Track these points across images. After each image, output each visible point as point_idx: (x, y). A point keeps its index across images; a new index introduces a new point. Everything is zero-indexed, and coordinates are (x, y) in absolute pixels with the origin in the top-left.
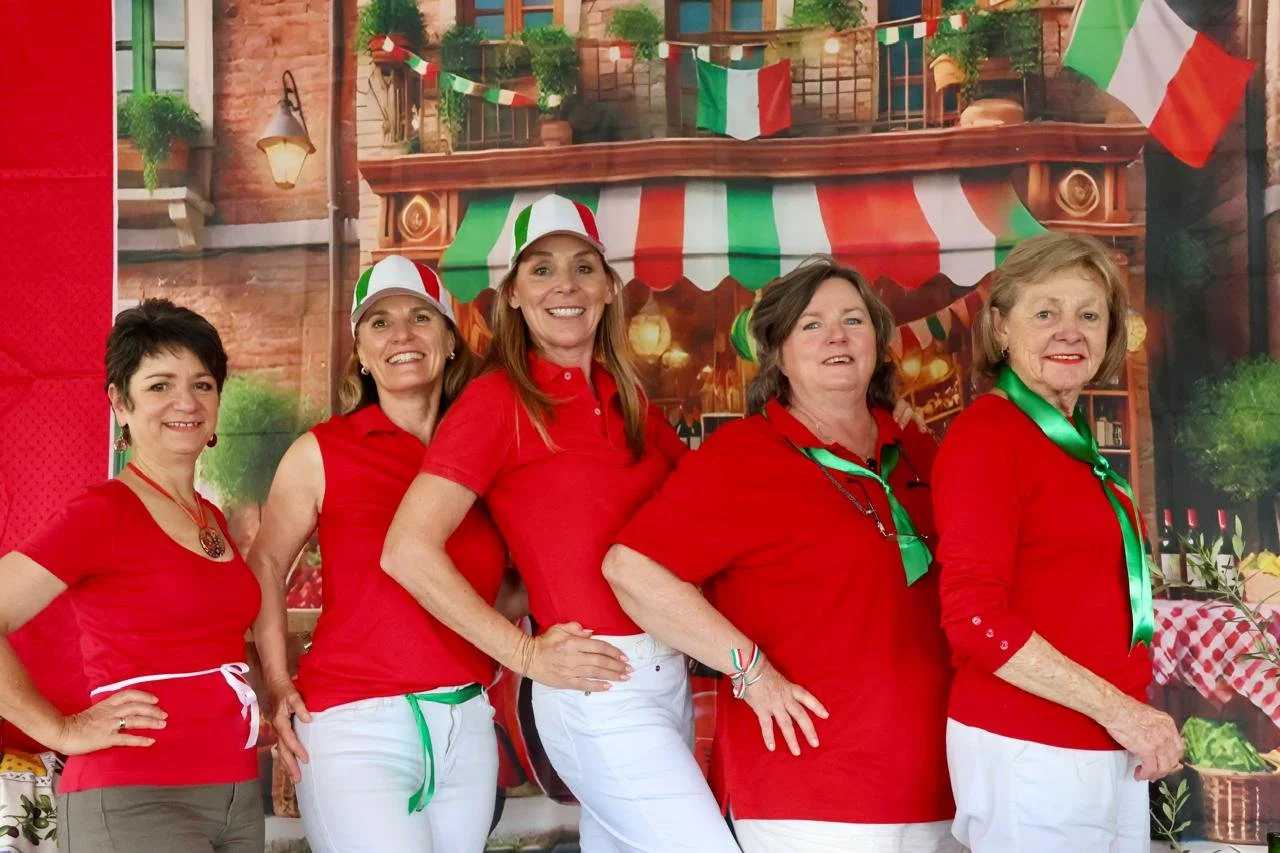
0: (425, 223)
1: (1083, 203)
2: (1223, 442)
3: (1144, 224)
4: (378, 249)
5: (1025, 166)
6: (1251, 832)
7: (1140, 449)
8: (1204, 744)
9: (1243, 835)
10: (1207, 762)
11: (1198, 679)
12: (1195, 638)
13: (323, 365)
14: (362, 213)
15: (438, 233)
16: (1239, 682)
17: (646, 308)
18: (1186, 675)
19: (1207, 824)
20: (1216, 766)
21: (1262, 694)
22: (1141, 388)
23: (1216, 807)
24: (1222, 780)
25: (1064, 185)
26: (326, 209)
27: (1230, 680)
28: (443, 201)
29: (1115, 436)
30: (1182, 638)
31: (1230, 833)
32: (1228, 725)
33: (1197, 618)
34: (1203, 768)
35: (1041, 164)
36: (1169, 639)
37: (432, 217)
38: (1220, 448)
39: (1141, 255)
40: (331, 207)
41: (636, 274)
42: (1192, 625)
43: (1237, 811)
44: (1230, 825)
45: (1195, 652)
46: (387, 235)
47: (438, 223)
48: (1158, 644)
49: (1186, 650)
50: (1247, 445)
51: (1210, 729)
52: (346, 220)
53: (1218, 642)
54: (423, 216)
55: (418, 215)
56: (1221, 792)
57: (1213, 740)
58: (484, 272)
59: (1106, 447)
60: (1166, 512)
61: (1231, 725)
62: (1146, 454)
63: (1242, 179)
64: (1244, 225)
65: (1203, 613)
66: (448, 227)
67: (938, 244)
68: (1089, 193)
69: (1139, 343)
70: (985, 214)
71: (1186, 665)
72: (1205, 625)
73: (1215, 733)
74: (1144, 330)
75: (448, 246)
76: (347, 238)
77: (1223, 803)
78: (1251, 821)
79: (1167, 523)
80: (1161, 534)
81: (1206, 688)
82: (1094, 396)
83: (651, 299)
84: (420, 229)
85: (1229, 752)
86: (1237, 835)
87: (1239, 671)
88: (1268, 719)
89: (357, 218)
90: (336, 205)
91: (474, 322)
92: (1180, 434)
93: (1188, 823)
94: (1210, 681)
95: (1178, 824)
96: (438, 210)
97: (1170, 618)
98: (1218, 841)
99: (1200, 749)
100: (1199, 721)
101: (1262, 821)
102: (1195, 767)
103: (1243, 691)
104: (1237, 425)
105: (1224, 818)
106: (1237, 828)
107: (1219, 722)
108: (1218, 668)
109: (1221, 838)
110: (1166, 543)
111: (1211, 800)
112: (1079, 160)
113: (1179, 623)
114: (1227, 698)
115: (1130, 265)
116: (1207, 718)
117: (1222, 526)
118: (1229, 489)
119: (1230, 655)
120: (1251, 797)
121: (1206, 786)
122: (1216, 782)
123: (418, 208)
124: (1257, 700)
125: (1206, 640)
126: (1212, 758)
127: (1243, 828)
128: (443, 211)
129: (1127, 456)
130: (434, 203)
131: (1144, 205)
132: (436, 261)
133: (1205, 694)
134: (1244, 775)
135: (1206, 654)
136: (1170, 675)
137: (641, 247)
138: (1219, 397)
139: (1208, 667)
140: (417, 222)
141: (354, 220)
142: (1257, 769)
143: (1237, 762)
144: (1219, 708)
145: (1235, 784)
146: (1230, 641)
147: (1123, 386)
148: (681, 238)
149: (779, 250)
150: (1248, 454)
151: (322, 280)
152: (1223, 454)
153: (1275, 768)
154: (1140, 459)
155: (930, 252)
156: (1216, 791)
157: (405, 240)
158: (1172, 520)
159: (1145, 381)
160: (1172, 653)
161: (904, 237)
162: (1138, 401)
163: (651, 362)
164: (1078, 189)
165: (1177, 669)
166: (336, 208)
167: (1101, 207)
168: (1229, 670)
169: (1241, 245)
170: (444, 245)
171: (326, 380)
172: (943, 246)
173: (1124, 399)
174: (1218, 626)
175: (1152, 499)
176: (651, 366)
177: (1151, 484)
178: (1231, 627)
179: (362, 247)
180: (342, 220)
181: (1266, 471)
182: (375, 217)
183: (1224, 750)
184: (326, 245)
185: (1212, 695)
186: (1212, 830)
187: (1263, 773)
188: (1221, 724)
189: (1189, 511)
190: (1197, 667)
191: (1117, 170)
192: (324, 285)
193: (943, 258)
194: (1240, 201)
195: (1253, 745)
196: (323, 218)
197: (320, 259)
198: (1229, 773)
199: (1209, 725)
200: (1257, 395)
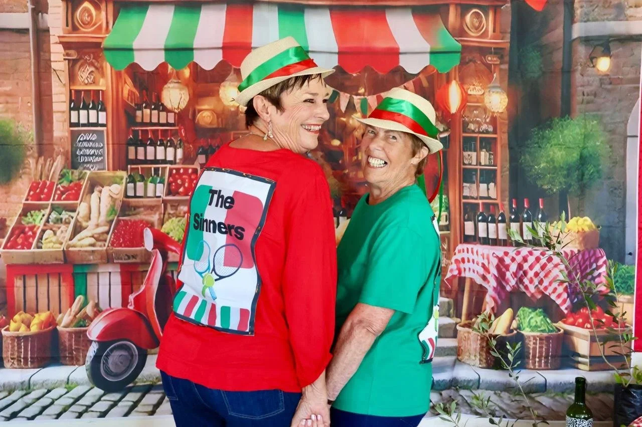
0: (92, 19)
1: (477, 28)
2: (543, 163)
3: (509, 40)
4: (62, 34)
5: (448, 5)
6: (546, 363)
7: (502, 167)
8: (527, 320)
9: (543, 364)
10: (528, 329)
11: (526, 287)
12: (526, 266)
13: (29, 104)
14: (50, 10)
15: (100, 27)
16: (546, 288)
17: (229, 77)
18: (521, 286)
19: (526, 360)
20: (532, 331)
21: (556, 294)
22: (504, 133)
23: (531, 351)
24: (535, 338)
25: (468, 17)
26: (26, 6)
27: (541, 288)
28: (103, 6)
29: (490, 159)
30: (520, 267)
31: (537, 364)
32: (539, 310)
33: (527, 256)
34: (526, 332)
35: (456, 5)
36: (513, 267)
37: (96, 15)
38: (542, 165)
39: (507, 59)
40: (30, 6)
41: (223, 57)
42: (525, 259)
43: (541, 352)
44: (537, 360)
45: (525, 273)
46: (67, 25)
47: (100, 20)
48: (508, 270)
49: (521, 272)
50: (556, 165)
51: (530, 313)
52: (40, 14)
53: (537, 268)
54: (90, 15)
55: (87, 15)
56: (534, 343)
57: (532, 318)
58: (131, 52)
59: (485, 165)
60: (514, 200)
61: (541, 310)
62: (505, 169)
63: (561, 18)
64: (561, 45)
65: (531, 253)
66: (107, 23)
67: (398, 49)
68: (481, 22)
69: (504, 107)
70: (425, 32)
71: (520, 280)
72: (531, 259)
73: (533, 315)
74: (507, 100)
75: (107, 35)
76: (41, 26)
77: (535, 349)
78: (547, 357)
79: (514, 206)
80: (511, 212)
81: (530, 292)
82: (480, 138)
83: (232, 73)
84: (89, 23)
85: (539, 324)
86: (540, 365)
87: (546, 283)
88: (558, 306)
89: (47, 13)
90: (33, 5)
91: (125, 82)
92: (523, 157)
93: (519, 362)
94: (532, 288)
95: (514, 363)
96: (100, 12)
97: (515, 256)
98: (531, 369)
99: (525, 325)
100: (526, 309)
101: (552, 356)
102: (522, 332)
103: (547, 293)
104: (551, 153)
105: (534, 356)
106: (540, 362)
107: (535, 309)
108: (536, 281)
109: (532, 367)
110: (513, 217)
111: (529, 348)
112: (476, 3)
113: (519, 259)
114: (539, 296)
115: (501, 63)
116: (529, 307)
117: (541, 207)
118: (546, 187)
119: (542, 275)
120: (548, 346)
121: (527, 341)
122: (532, 339)
123: (87, 10)
124: (553, 297)
125: (531, 267)
126: (531, 327)
127: (543, 361)
128: (103, 13)
129: (496, 170)
130: (97, 7)
131: (509, 30)
132: (100, 44)
133: (529, 295)
134: (545, 334)
135: (531, 274)
136: (513, 286)
137: (228, 41)
138: (543, 138)
139: (531, 281)
140: (86, 18)
141: (45, 15)
142: (552, 331)
143: (542, 328)
144: (535, 300)
145: (541, 339)
146: (543, 267)
147: (495, 132)
148: (251, 38)
149: (308, 47)
150: (555, 170)
151: (25, 51)
152: (544, 168)
153: (559, 330)
154: (501, 172)
155: (395, 53)
156: (531, 343)
157: (80, 29)
158: (517, 204)
159: (505, 129)
160: (515, 274)
161: (380, 44)
162: (503, 138)
163: (233, 109)
164: (475, 20)
165: (516, 283)
166: (34, 7)
167: (487, 31)
168: (541, 282)
169: (559, 56)
170: (105, 34)
171: (32, 114)
172: (401, 51)
173: (495, 139)
174: (538, 260)
175: (507, 193)
176: (232, 112)
177: (507, 185)
178: (544, 260)
179: (51, 32)
180: (38, 14)
181: (565, 178)
182: (58, 13)
183: (537, 322)
184: (27, 30)
185: (533, 295)
186: (528, 363)
187: (554, 333)
188: (536, 310)
189: (525, 199)
190: (526, 281)
191: (496, 9)
192: (27, 55)
193: (401, 57)
194: (559, 32)
195: (550, 319)
196: (24, 12)
197: (24, 39)
198: (538, 334)
199: (530, 310)
200: (563, 137)
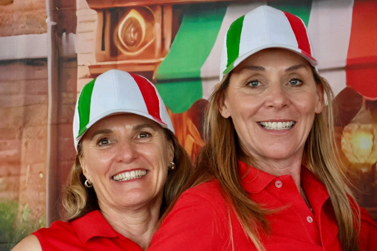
0: (140, 36)
4: (95, 63)
13: (41, 175)
14: (79, 28)
15: (152, 47)
17: (358, 116)
26: (44, 24)
28: (157, 15)
37: (147, 30)
40: (49, 22)
41: (348, 82)
46: (103, 49)
47: (153, 36)
52: (64, 34)
54: (138, 30)
55: (133, 30)
58: (198, 83)
66: (163, 40)
75: (162, 59)
76: (65, 53)
83: (363, 108)
84: (136, 43)
89: (74, 32)
90: (55, 21)
91: (188, 132)
96: (153, 25)
123: (133, 23)
128: (158, 25)
130: (148, 17)
132: (152, 73)
137: (353, 57)
140: (132, 36)
141: (71, 35)
151: (40, 93)
157: (121, 53)
163: (364, 170)
166: (55, 23)
170: (159, 57)
171: (44, 191)
179: (80, 62)
180: (60, 35)
182: (92, 31)
184: (45, 60)
192: (43, 98)
196: (41, 33)
197: (38, 73)
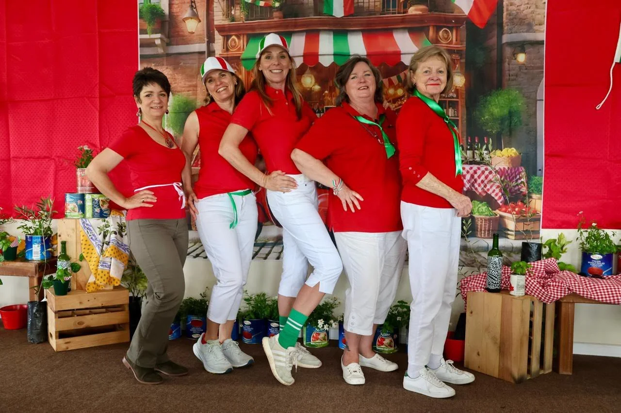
0: (236, 44)
1: (446, 39)
2: (487, 115)
3: (465, 46)
5: (428, 27)
6: (489, 234)
7: (462, 118)
8: (477, 208)
9: (486, 235)
10: (477, 214)
11: (476, 189)
12: (476, 176)
14: (216, 41)
15: (240, 48)
16: (488, 190)
17: (307, 72)
18: (473, 188)
19: (477, 232)
20: (480, 215)
21: (495, 193)
22: (463, 98)
23: (479, 227)
24: (481, 219)
25: (441, 33)
26: (204, 40)
27: (486, 189)
28: (242, 37)
29: (454, 113)
30: (472, 176)
31: (483, 235)
32: (484, 203)
33: (477, 170)
34: (476, 215)
35: (433, 26)
36: (468, 177)
37: (238, 42)
38: (486, 117)
39: (464, 56)
40: (206, 40)
41: (304, 61)
42: (475, 172)
43: (485, 228)
44: (483, 232)
45: (476, 181)
46: (224, 48)
47: (240, 44)
48: (465, 178)
49: (473, 180)
50: (494, 117)
51: (479, 204)
53: (483, 177)
54: (235, 42)
55: (233, 42)
56: (481, 222)
57: (480, 207)
59: (452, 117)
60: (469, 138)
61: (485, 203)
62: (464, 119)
63: (495, 32)
64: (496, 47)
65: (479, 169)
66: (243, 46)
67: (400, 51)
68: (448, 36)
69: (463, 84)
70: (416, 41)
71: (473, 185)
72: (479, 172)
73: (480, 205)
74: (465, 80)
75: (243, 52)
76: (211, 50)
77: (481, 225)
78: (489, 230)
79: (469, 141)
80: (467, 144)
81: (478, 192)
82: (449, 101)
83: (308, 69)
84: (235, 46)
85: (484, 211)
86: (485, 236)
87: (488, 187)
88: (496, 200)
92: (474, 113)
93: (470, 232)
94: (480, 190)
95: (467, 232)
96: (240, 40)
97: (469, 170)
98: (479, 237)
99: (475, 211)
100: (476, 202)
101: (492, 230)
102: (474, 215)
103: (489, 192)
104: (491, 110)
105: (481, 230)
106: (485, 233)
107: (481, 202)
108: (482, 186)
109: (480, 236)
110: (469, 147)
111: (478, 225)
112: (445, 25)
113: (471, 172)
114: (484, 194)
115: (461, 59)
116: (478, 201)
117: (486, 142)
118: (488, 130)
119: (486, 182)
120: (489, 224)
121: (477, 221)
122: (480, 219)
123: (234, 40)
124: (493, 195)
125: (479, 177)
126: (479, 212)
127: (486, 233)
128: (242, 41)
129: (458, 120)
130: (239, 38)
131: (465, 40)
132: (240, 57)
133: (478, 193)
134: (488, 217)
135: (479, 181)
136: (468, 188)
137: (305, 52)
138: (486, 101)
139: (479, 185)
140: (233, 44)
141: (213, 44)
142: (491, 215)
143: (486, 213)
144: (481, 197)
145: (485, 220)
146: (486, 177)
147: (457, 97)
148: (318, 50)
149: (349, 53)
150: (495, 119)
152: (487, 119)
153: (497, 215)
154: (462, 121)
155: (398, 54)
156: (479, 222)
157: (230, 50)
158: (471, 140)
159: (464, 96)
160: (469, 181)
161: (390, 49)
162: (461, 102)
163: (308, 89)
164: (445, 34)
165: (470, 186)
166: (208, 40)
167: (452, 41)
168: (485, 186)
169: (494, 53)
172: (402, 53)
173: (457, 102)
174: (483, 172)
175: (465, 133)
176: (309, 91)
177: (465, 129)
178: (487, 173)
179: (216, 53)
180: (210, 44)
181: (500, 125)
182: (220, 43)
183: (483, 210)
184: (205, 52)
185: (480, 193)
186: (477, 234)
187: (493, 217)
188: (482, 202)
189: (476, 138)
190: (476, 185)
191: (457, 28)
193: (401, 56)
194: (495, 39)
195: (491, 208)
196: (203, 43)
197: (203, 56)
198: (484, 217)
199: (479, 203)
200: (498, 101)
